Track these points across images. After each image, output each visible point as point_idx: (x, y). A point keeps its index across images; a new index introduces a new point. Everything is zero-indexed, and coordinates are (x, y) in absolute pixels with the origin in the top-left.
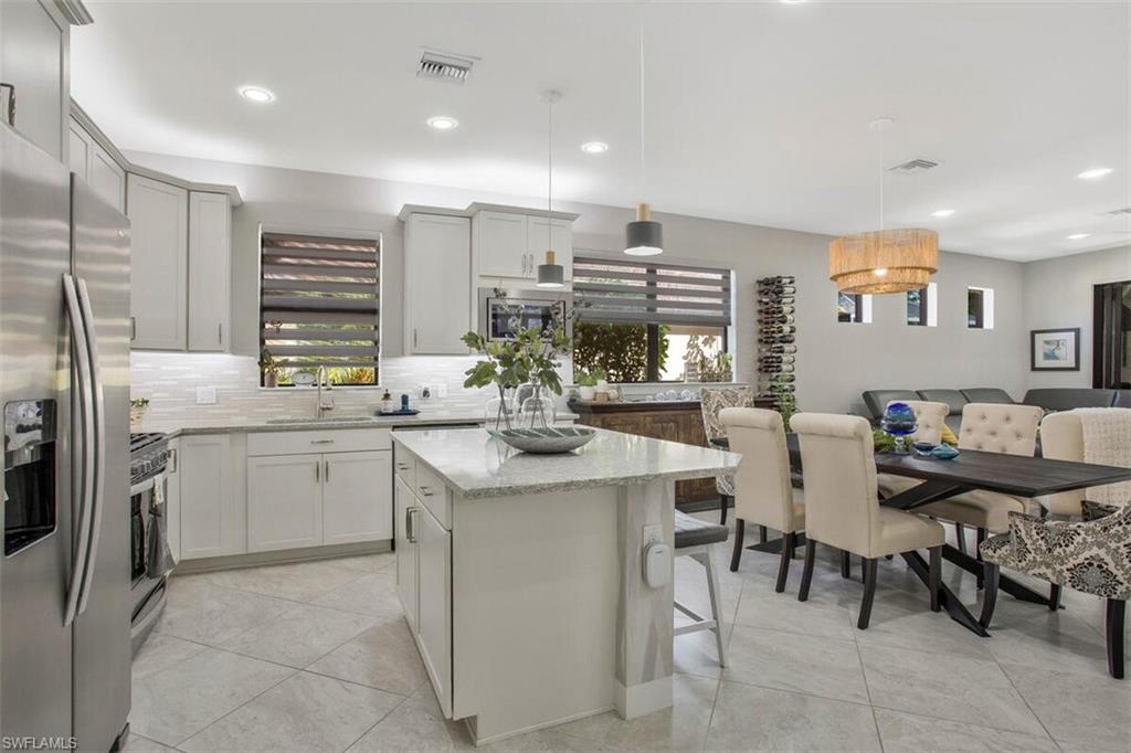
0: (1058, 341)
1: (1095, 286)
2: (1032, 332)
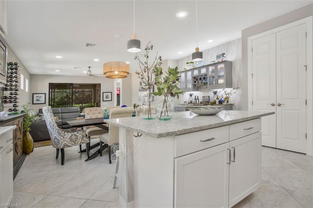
0: (40, 96)
1: (49, 83)
2: (33, 94)
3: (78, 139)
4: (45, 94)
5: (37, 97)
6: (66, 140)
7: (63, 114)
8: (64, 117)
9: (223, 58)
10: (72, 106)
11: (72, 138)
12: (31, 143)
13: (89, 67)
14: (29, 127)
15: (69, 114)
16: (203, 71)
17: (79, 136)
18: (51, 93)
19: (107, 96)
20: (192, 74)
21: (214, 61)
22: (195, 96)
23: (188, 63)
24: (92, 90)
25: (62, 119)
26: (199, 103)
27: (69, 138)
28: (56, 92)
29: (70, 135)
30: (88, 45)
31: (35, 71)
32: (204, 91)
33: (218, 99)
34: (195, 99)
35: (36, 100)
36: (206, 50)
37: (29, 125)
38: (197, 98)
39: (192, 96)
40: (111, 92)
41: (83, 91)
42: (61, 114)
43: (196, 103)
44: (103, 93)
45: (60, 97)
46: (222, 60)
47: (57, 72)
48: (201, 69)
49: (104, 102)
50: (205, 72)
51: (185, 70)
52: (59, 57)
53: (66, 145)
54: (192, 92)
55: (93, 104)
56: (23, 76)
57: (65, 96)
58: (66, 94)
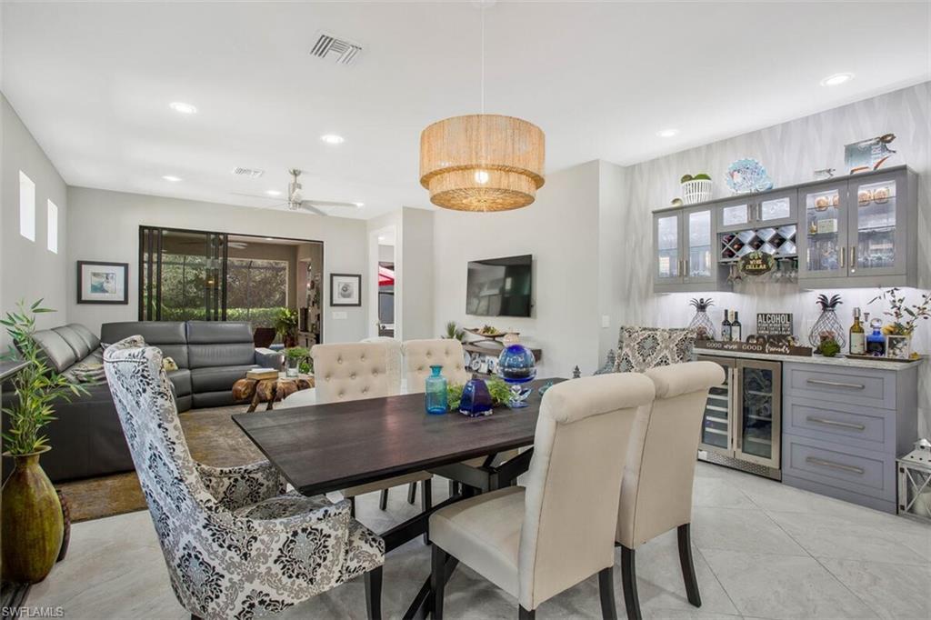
0: (107, 274)
1: (141, 227)
2: (78, 262)
3: (329, 556)
4: (126, 266)
5: (95, 274)
6: (263, 569)
7: (195, 349)
8: (196, 360)
9: (886, 154)
10: (224, 318)
11: (295, 555)
12: (51, 525)
13: (295, 173)
14: (39, 435)
15: (218, 348)
16: (776, 210)
17: (333, 533)
18: (146, 265)
19: (345, 289)
20: (717, 219)
21: (829, 171)
22: (726, 311)
23: (687, 178)
24: (285, 264)
25: (190, 368)
26: (744, 340)
27: (276, 553)
28: (164, 263)
29: (283, 537)
30: (324, 45)
31: (87, 173)
32: (760, 295)
33: (861, 331)
34: (726, 323)
35: (92, 286)
36: (771, 129)
37: (39, 426)
38: (731, 320)
39: (708, 309)
40: (360, 276)
41: (249, 267)
42: (184, 348)
43: (731, 339)
44: (332, 275)
45: (175, 282)
46: (876, 167)
47: (171, 184)
48: (764, 204)
49: (333, 308)
50: (788, 216)
51: (677, 205)
52: (183, 108)
53: (262, 602)
54: (705, 296)
55: (287, 312)
56: (34, 185)
57: (190, 277)
58: (194, 271)
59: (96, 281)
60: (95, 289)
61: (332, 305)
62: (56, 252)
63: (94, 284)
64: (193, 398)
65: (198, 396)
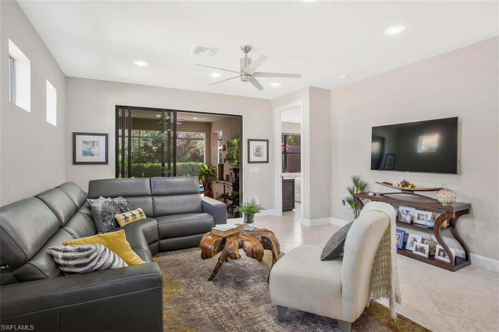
0: (94, 142)
1: (116, 106)
2: (73, 133)
4: (106, 135)
5: (85, 142)
7: (158, 200)
8: (160, 209)
13: (247, 50)
15: (175, 198)
19: (258, 150)
25: (155, 217)
35: (83, 151)
40: (267, 141)
42: (150, 199)
44: (249, 140)
49: (250, 164)
55: (206, 166)
56: (29, 62)
57: (142, 145)
58: (144, 142)
59: (86, 147)
60: (85, 153)
61: (249, 162)
62: (55, 124)
63: (84, 149)
64: (159, 245)
65: (163, 242)
